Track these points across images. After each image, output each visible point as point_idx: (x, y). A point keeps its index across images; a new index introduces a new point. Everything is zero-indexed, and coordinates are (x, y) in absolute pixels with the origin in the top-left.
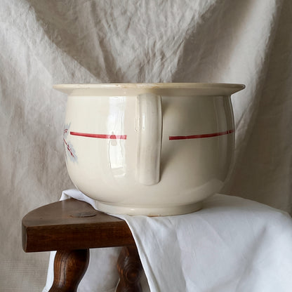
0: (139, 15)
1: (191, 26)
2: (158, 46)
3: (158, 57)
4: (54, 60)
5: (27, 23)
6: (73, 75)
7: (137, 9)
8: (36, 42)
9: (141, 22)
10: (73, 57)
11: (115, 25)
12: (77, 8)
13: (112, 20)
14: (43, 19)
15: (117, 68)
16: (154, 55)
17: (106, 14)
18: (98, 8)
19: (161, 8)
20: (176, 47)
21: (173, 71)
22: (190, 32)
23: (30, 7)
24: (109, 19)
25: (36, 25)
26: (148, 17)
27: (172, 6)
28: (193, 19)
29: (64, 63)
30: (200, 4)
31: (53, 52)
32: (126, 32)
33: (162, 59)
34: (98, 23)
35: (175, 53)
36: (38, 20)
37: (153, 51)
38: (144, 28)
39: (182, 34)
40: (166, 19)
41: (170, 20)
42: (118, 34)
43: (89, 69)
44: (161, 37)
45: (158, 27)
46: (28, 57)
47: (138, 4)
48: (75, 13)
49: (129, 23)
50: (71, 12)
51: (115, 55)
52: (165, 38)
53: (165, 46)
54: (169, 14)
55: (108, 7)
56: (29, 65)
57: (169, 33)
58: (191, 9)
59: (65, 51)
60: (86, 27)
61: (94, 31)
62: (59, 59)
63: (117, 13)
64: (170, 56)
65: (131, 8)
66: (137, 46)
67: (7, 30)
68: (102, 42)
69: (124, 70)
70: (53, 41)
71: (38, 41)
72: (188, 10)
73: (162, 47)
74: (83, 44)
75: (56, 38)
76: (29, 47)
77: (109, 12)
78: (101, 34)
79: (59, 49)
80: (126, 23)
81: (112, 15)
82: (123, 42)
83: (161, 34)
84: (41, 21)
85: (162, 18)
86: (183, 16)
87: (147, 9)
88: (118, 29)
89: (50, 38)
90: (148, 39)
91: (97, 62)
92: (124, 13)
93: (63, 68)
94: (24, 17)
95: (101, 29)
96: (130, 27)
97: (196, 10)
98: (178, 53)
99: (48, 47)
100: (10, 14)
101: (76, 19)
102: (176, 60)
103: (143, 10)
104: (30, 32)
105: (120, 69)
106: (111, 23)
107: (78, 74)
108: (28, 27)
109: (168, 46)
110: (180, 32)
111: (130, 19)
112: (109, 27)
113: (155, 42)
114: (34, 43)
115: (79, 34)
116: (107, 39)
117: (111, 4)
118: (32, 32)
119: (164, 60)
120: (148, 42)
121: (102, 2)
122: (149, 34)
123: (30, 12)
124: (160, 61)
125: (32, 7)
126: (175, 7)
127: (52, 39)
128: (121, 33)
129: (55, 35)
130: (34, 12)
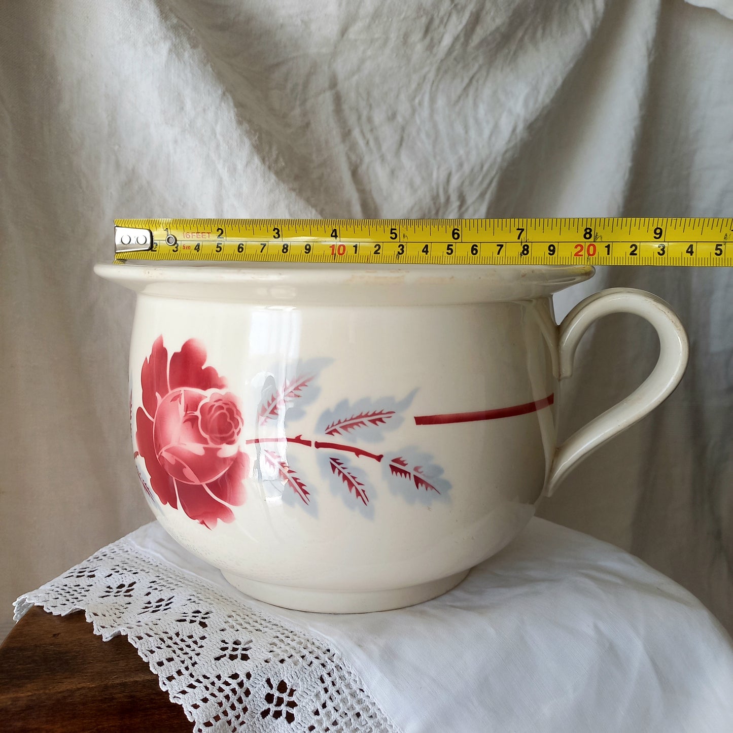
0: (418, 122)
1: (512, 144)
2: (455, 182)
3: (455, 204)
5: (218, 129)
7: (414, 111)
8: (235, 169)
9: (423, 136)
10: (308, 200)
11: (377, 139)
12: (308, 105)
14: (250, 122)
16: (448, 199)
17: (359, 118)
18: (345, 107)
19: (457, 108)
20: (485, 185)
22: (508, 155)
23: (224, 94)
24: (367, 128)
25: (235, 133)
26: (435, 126)
27: (475, 105)
28: (514, 130)
30: (526, 104)
31: (271, 191)
32: (397, 153)
33: (460, 207)
34: (346, 134)
35: (482, 195)
36: (240, 123)
37: (446, 191)
38: (430, 148)
39: (495, 159)
40: (467, 132)
41: (473, 133)
42: (383, 158)
44: (461, 165)
45: (453, 146)
46: (219, 200)
47: (417, 101)
48: (305, 114)
49: (402, 139)
50: (297, 111)
51: (378, 199)
52: (467, 168)
53: (467, 183)
54: (471, 122)
55: (363, 104)
57: (473, 158)
58: (510, 112)
59: (294, 190)
60: (327, 142)
61: (339, 151)
63: (379, 117)
64: (473, 203)
65: (404, 108)
66: (418, 181)
67: (176, 142)
68: (354, 173)
70: (269, 168)
71: (240, 167)
72: (505, 115)
73: (463, 183)
74: (323, 174)
75: (276, 161)
76: (220, 181)
77: (365, 113)
78: (353, 157)
79: (282, 186)
80: (397, 137)
81: (370, 120)
82: (392, 172)
83: (460, 158)
84: (246, 126)
85: (459, 129)
86: (496, 126)
87: (432, 111)
88: (385, 147)
89: (263, 160)
90: (438, 168)
91: (349, 212)
92: (392, 117)
94: (210, 115)
95: (353, 147)
96: (404, 144)
97: (518, 116)
98: (488, 196)
99: (260, 181)
100: (182, 109)
101: (308, 125)
103: (425, 112)
104: (224, 147)
106: (369, 136)
108: (218, 136)
109: (471, 183)
110: (493, 156)
111: (403, 129)
112: (368, 143)
113: (450, 175)
114: (233, 170)
115: (314, 156)
116: (362, 169)
117: (368, 99)
118: (227, 147)
119: (463, 209)
120: (438, 175)
121: (353, 95)
122: (438, 158)
123: (223, 104)
124: (456, 210)
125: (227, 94)
126: (482, 109)
127: (267, 163)
128: (389, 157)
129: (274, 156)
130: (232, 104)
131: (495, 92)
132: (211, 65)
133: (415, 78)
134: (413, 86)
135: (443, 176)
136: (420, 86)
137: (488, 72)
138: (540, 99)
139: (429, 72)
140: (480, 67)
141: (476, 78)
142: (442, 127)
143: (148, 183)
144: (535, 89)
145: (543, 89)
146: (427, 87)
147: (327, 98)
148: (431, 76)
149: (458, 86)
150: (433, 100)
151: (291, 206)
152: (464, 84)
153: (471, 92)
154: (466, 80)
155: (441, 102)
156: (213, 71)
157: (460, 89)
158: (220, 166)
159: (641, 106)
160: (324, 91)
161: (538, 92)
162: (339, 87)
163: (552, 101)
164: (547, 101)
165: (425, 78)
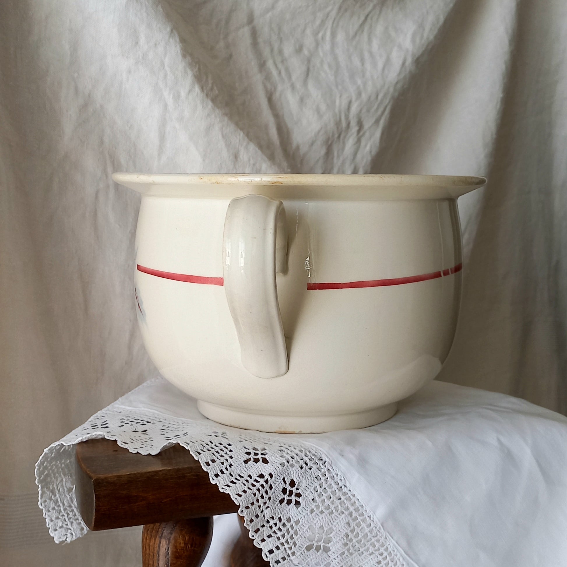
0: (321, 54)
1: (402, 76)
2: (354, 109)
3: (354, 129)
4: (209, 129)
5: (167, 61)
6: (236, 157)
7: (317, 44)
8: (179, 96)
9: (326, 67)
10: (237, 124)
11: (287, 70)
12: (230, 38)
13: (282, 61)
14: (191, 55)
15: (294, 145)
16: (348, 125)
17: (272, 50)
18: (260, 40)
19: (354, 43)
20: (379, 112)
21: (374, 153)
22: (399, 86)
23: (172, 31)
24: (278, 59)
25: (181, 65)
26: (336, 58)
28: (404, 64)
29: (223, 137)
30: (413, 40)
31: (208, 115)
32: (305, 83)
33: (359, 131)
34: (262, 65)
35: (377, 121)
36: (184, 56)
37: (347, 117)
38: (332, 78)
39: (389, 88)
40: (363, 65)
41: (368, 66)
42: (293, 87)
43: (260, 147)
44: (359, 94)
45: (352, 76)
46: (163, 123)
47: (320, 35)
48: (227, 47)
49: (308, 70)
50: (222, 44)
51: (290, 125)
52: (364, 97)
53: (364, 110)
54: (366, 55)
55: (274, 38)
56: (162, 137)
57: (370, 88)
58: (400, 47)
59: (226, 115)
60: (247, 72)
61: (257, 79)
62: (217, 128)
63: (288, 49)
64: (370, 128)
65: (309, 42)
66: (323, 107)
67: (129, 71)
68: (270, 99)
69: (303, 150)
70: (207, 95)
71: (183, 94)
72: (395, 49)
73: (361, 110)
74: (245, 101)
75: (212, 89)
76: (166, 106)
77: (276, 46)
78: (269, 86)
79: (217, 111)
80: (304, 68)
81: (281, 52)
82: (301, 99)
83: (358, 88)
84: (189, 58)
85: (356, 61)
86: (388, 59)
87: (333, 44)
88: (294, 78)
89: (202, 89)
90: (340, 97)
91: (267, 134)
92: (299, 50)
93: (222, 144)
94: (160, 49)
95: (268, 77)
96: (310, 75)
97: (407, 50)
98: (382, 122)
99: (200, 107)
100: (137, 43)
101: (231, 56)
102: (378, 134)
103: (327, 46)
104: (170, 76)
105: (298, 148)
106: (280, 66)
107: (244, 156)
108: (167, 68)
109: (368, 111)
110: (386, 87)
111: (309, 61)
112: (280, 73)
113: (350, 103)
114: (177, 97)
115: (237, 84)
116: (276, 95)
117: (279, 33)
118: (173, 77)
119: (361, 133)
120: (340, 103)
121: (266, 30)
122: (340, 87)
123: (171, 40)
124: (355, 134)
125: (174, 31)
126: (375, 44)
127: (205, 91)
128: (298, 86)
129: (210, 85)
130: (178, 40)
131: (386, 28)
132: (162, 6)
133: (320, 15)
134: (318, 22)
135: (345, 103)
136: (323, 22)
137: (380, 12)
138: (425, 35)
139: (332, 10)
140: (374, 7)
141: (370, 16)
142: (342, 59)
143: (101, 106)
144: (421, 26)
145: (428, 27)
146: (329, 24)
147: (246, 31)
148: (333, 14)
149: (356, 22)
150: (334, 35)
151: (224, 128)
152: (361, 22)
153: (366, 28)
154: (362, 18)
155: (340, 37)
156: (163, 10)
157: (356, 27)
158: (166, 94)
159: (511, 42)
160: (243, 27)
161: (424, 30)
162: (255, 22)
163: (436, 37)
164: (431, 37)
165: (328, 15)
